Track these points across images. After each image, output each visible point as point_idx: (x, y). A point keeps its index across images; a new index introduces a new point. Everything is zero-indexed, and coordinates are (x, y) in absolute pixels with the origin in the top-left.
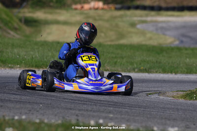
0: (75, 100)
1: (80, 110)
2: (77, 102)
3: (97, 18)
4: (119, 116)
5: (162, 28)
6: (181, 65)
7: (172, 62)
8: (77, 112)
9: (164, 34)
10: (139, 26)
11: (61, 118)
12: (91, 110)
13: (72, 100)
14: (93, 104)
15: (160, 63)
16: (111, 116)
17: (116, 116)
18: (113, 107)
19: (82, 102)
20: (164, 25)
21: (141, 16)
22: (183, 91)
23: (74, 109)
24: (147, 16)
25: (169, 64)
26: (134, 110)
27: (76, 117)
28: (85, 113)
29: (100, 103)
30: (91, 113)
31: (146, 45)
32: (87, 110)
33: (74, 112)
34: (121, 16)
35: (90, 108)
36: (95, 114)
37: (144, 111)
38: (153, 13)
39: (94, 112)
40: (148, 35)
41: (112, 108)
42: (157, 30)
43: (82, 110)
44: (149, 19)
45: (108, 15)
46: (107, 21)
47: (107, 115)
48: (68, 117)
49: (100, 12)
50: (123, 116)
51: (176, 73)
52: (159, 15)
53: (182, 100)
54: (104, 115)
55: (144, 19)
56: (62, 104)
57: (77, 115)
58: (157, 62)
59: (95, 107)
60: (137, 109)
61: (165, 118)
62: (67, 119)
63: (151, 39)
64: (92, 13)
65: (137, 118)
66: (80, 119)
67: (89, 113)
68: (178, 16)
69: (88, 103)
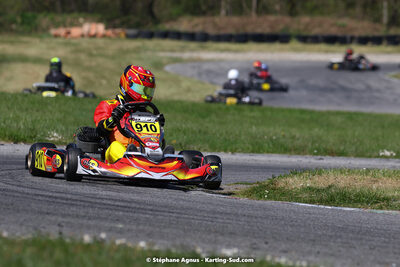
0: (56, 198)
1: (64, 216)
2: (59, 200)
3: (95, 52)
4: (134, 227)
5: (209, 72)
6: (243, 137)
7: (227, 132)
8: (60, 219)
9: (212, 83)
10: (168, 68)
11: (31, 229)
12: (85, 216)
13: (50, 197)
14: (87, 204)
15: (205, 133)
16: (121, 226)
17: (128, 227)
18: (123, 211)
19: (69, 202)
20: (212, 67)
21: (172, 51)
22: (246, 184)
23: (54, 215)
24: (183, 49)
25: (221, 135)
26: (160, 217)
27: (58, 228)
28: (72, 221)
29: (100, 204)
30: (85, 221)
31: (181, 102)
32: (77, 216)
33: (53, 218)
34: (137, 50)
35: (82, 212)
36: (92, 223)
37: (178, 218)
38: (193, 45)
39: (89, 219)
40: (185, 84)
41: (121, 213)
42: (200, 74)
43: (69, 215)
44: (186, 55)
45: (113, 47)
46: (113, 58)
47: (112, 225)
48: (44, 227)
49: (100, 42)
50: (141, 227)
51: (233, 152)
52: (203, 48)
53: (244, 200)
54: (107, 224)
55: (177, 55)
56: (33, 204)
57: (59, 225)
58: (200, 131)
59: (91, 210)
60: (166, 214)
61: (216, 232)
62: (40, 231)
63: (189, 90)
64: (85, 43)
65: (166, 231)
66: (66, 231)
67: (80, 221)
68: (236, 51)
69: (79, 203)
